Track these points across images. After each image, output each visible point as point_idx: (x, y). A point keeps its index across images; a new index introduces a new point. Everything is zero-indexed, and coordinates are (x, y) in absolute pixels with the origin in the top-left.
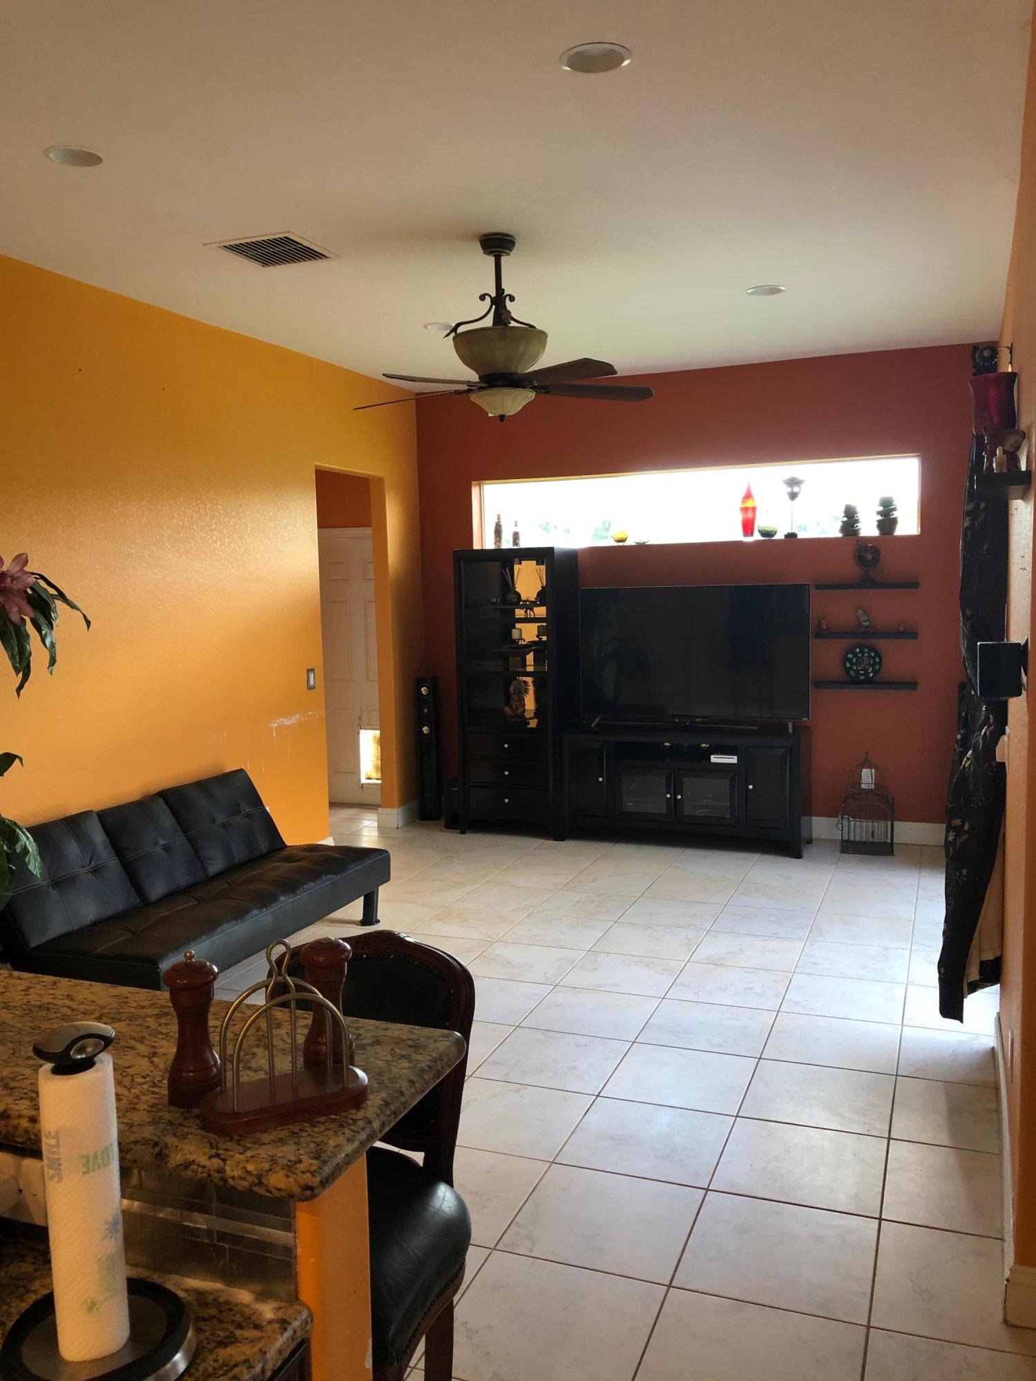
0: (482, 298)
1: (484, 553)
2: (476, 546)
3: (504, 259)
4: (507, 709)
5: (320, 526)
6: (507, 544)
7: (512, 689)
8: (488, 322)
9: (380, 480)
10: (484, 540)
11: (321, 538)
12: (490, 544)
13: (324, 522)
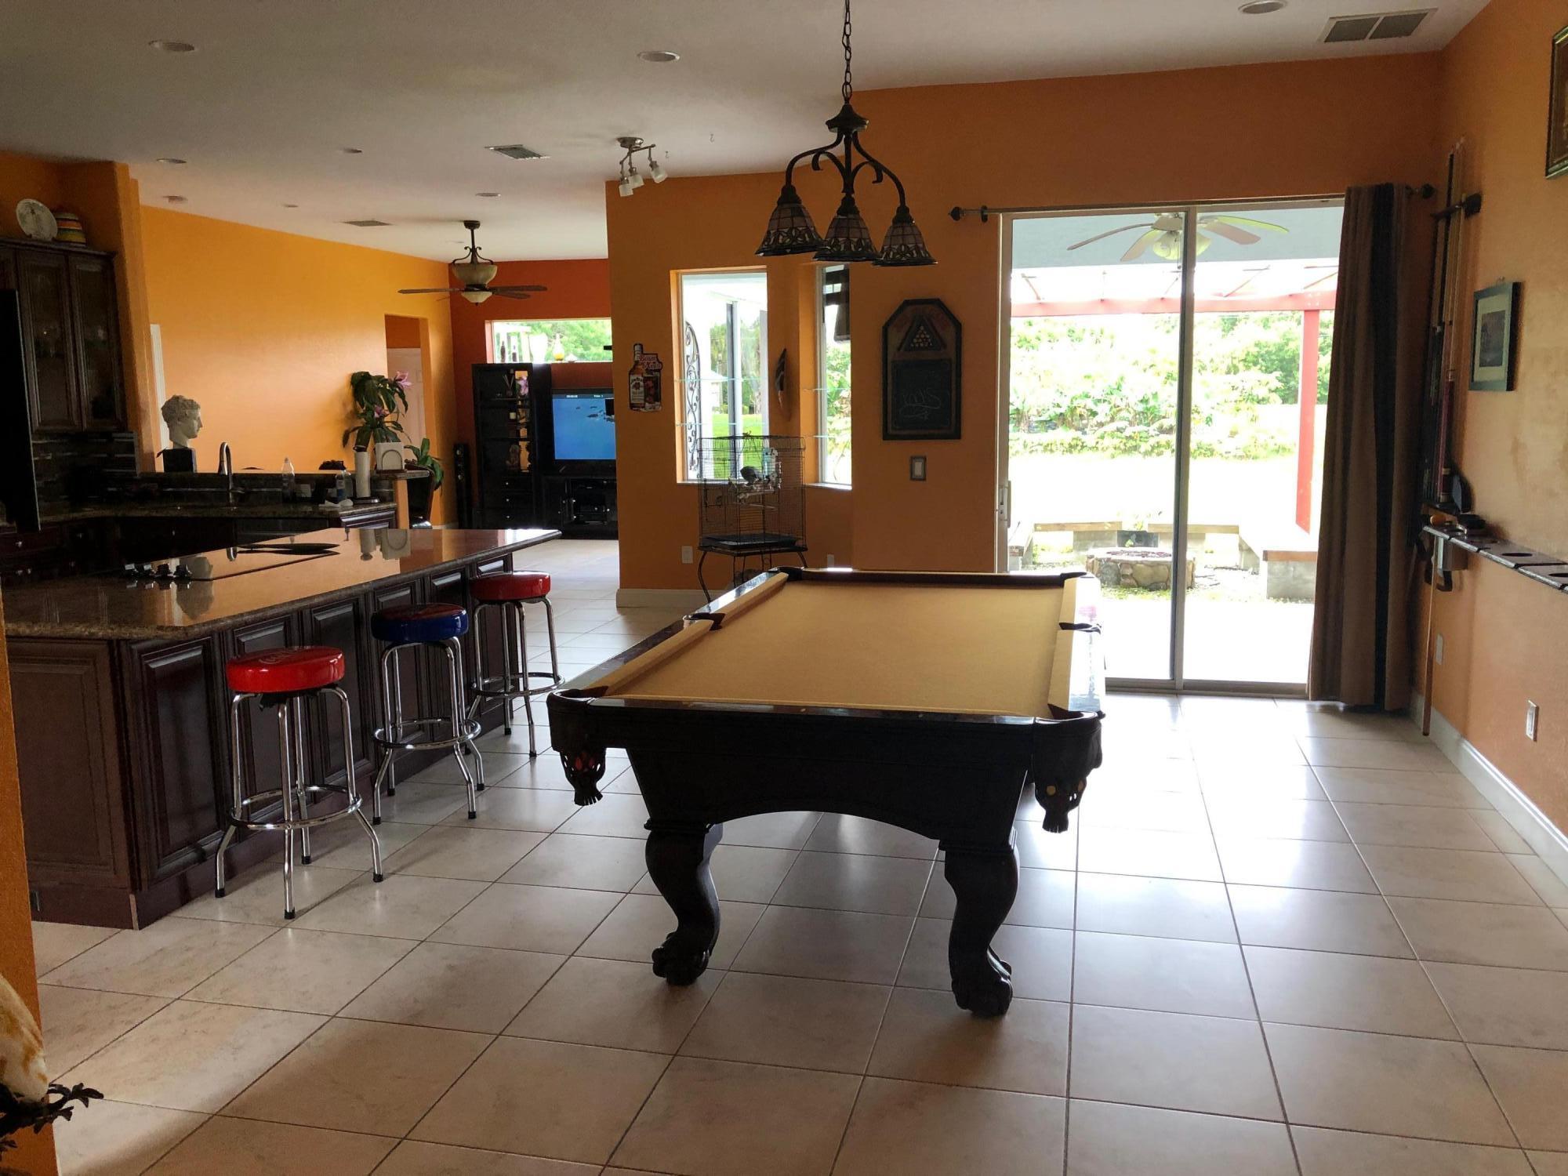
0: (466, 248)
1: (494, 366)
2: (489, 361)
3: (475, 231)
4: (508, 462)
5: (388, 347)
6: (508, 360)
7: (510, 450)
8: (469, 260)
9: (425, 320)
10: (494, 357)
11: (388, 354)
12: (498, 361)
13: (391, 344)
